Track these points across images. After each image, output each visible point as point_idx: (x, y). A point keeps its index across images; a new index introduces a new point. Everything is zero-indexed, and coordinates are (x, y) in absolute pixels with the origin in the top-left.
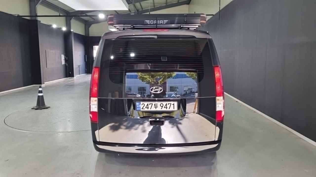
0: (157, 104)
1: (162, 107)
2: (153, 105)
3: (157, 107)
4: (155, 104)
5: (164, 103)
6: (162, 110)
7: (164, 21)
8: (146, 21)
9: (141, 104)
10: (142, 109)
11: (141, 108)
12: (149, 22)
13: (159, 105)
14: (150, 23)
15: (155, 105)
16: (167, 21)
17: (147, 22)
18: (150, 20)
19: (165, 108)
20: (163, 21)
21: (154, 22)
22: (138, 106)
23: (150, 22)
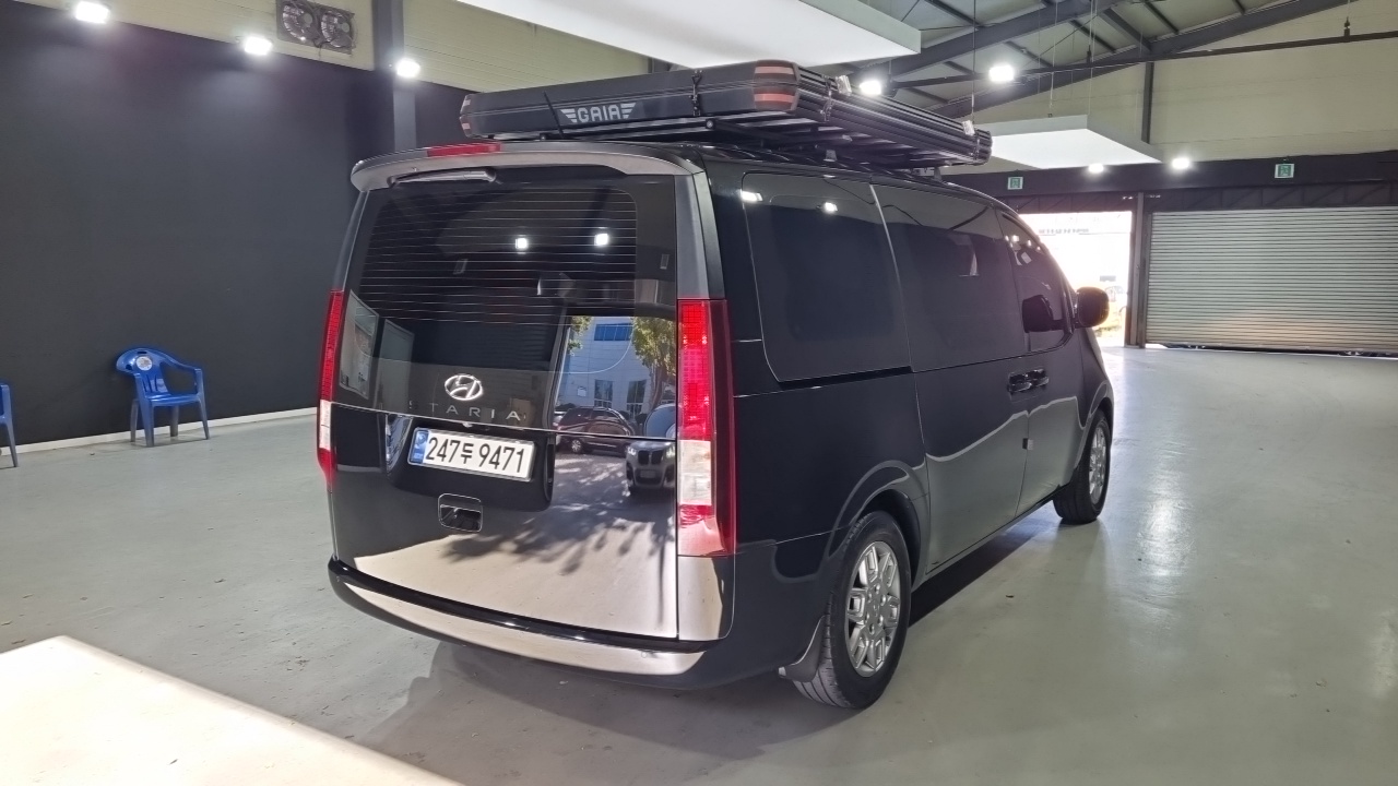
0: (472, 445)
1: (485, 457)
2: (461, 446)
3: (470, 457)
4: (466, 445)
5: (494, 444)
6: (482, 469)
7: (624, 106)
8: (564, 111)
9: (429, 438)
10: (428, 458)
11: (426, 454)
12: (574, 116)
13: (475, 450)
14: (577, 118)
15: (468, 448)
16: (632, 105)
17: (569, 116)
18: (576, 109)
19: (491, 462)
20: (620, 109)
21: (589, 114)
22: (416, 446)
23: (577, 114)
